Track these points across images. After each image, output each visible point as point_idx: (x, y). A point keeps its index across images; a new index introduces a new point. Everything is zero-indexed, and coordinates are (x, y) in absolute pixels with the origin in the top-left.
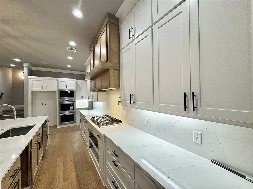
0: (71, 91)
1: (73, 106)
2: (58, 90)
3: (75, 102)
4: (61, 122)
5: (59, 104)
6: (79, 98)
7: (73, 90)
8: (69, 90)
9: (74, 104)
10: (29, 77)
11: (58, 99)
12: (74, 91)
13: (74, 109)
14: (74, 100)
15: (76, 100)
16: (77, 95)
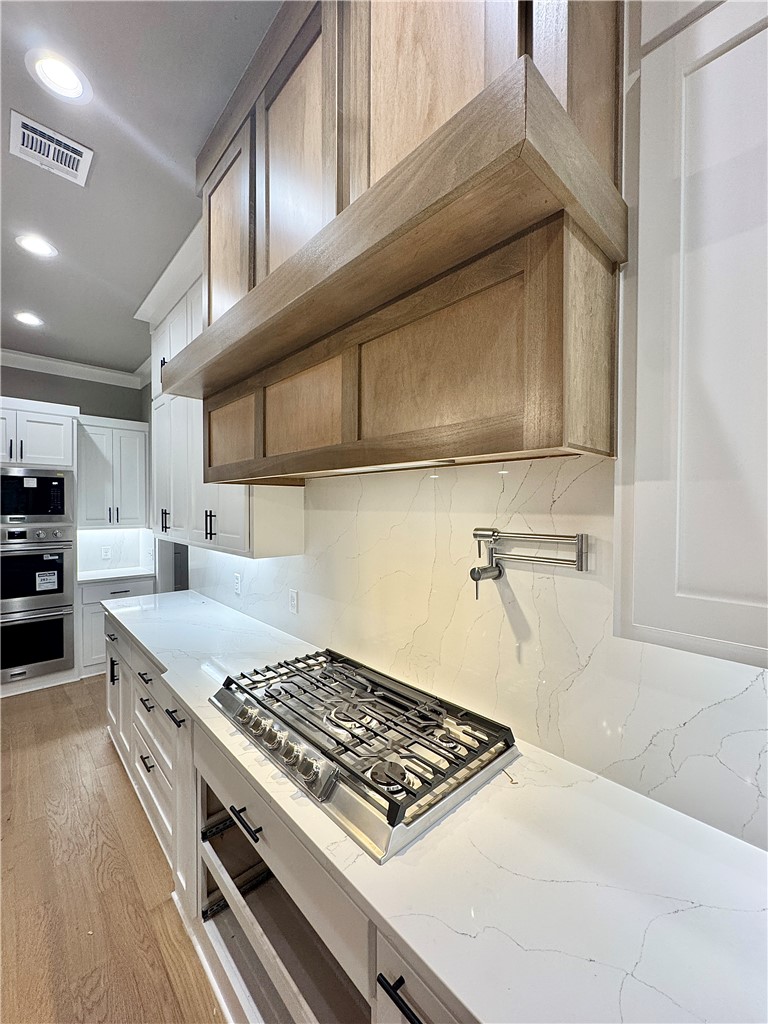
0: (40, 480)
1: (57, 566)
3: (70, 543)
6: (94, 523)
7: (60, 475)
8: (31, 474)
9: (61, 555)
12: (61, 481)
13: (60, 589)
14: (62, 530)
15: (79, 532)
16: (80, 500)
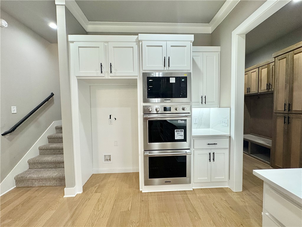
0: (177, 78)
2: (141, 75)
3: (189, 114)
4: (151, 177)
5: (145, 119)
7: (185, 75)
8: (173, 75)
9: (185, 121)
10: (71, 37)
11: (141, 104)
12: (186, 78)
13: (185, 140)
